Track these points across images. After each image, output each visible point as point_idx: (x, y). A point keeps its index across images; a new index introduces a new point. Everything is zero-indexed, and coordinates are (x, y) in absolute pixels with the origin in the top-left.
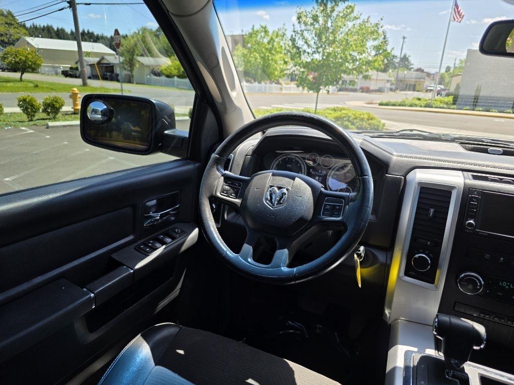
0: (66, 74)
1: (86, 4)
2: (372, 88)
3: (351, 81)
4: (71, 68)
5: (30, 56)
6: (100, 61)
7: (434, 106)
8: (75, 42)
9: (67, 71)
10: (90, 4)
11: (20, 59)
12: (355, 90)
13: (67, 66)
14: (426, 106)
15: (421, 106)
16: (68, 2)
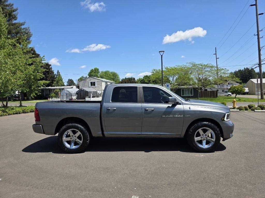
16: (258, 64)
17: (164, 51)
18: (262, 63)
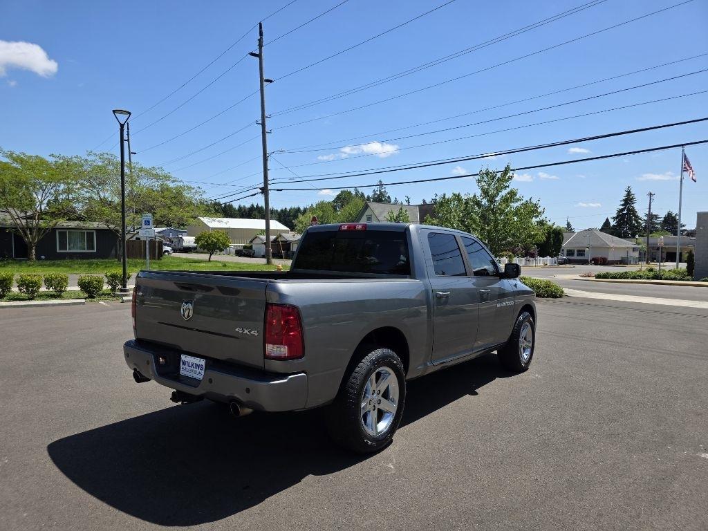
0: (239, 253)
1: (278, 190)
2: (610, 258)
3: (578, 251)
4: (245, 247)
5: (221, 238)
6: (277, 238)
7: (663, 277)
8: (264, 221)
9: (241, 251)
10: (281, 190)
11: (212, 241)
12: (585, 262)
13: (241, 245)
14: (653, 278)
15: (648, 278)
16: (261, 189)
17: (130, 113)
18: (270, 187)
